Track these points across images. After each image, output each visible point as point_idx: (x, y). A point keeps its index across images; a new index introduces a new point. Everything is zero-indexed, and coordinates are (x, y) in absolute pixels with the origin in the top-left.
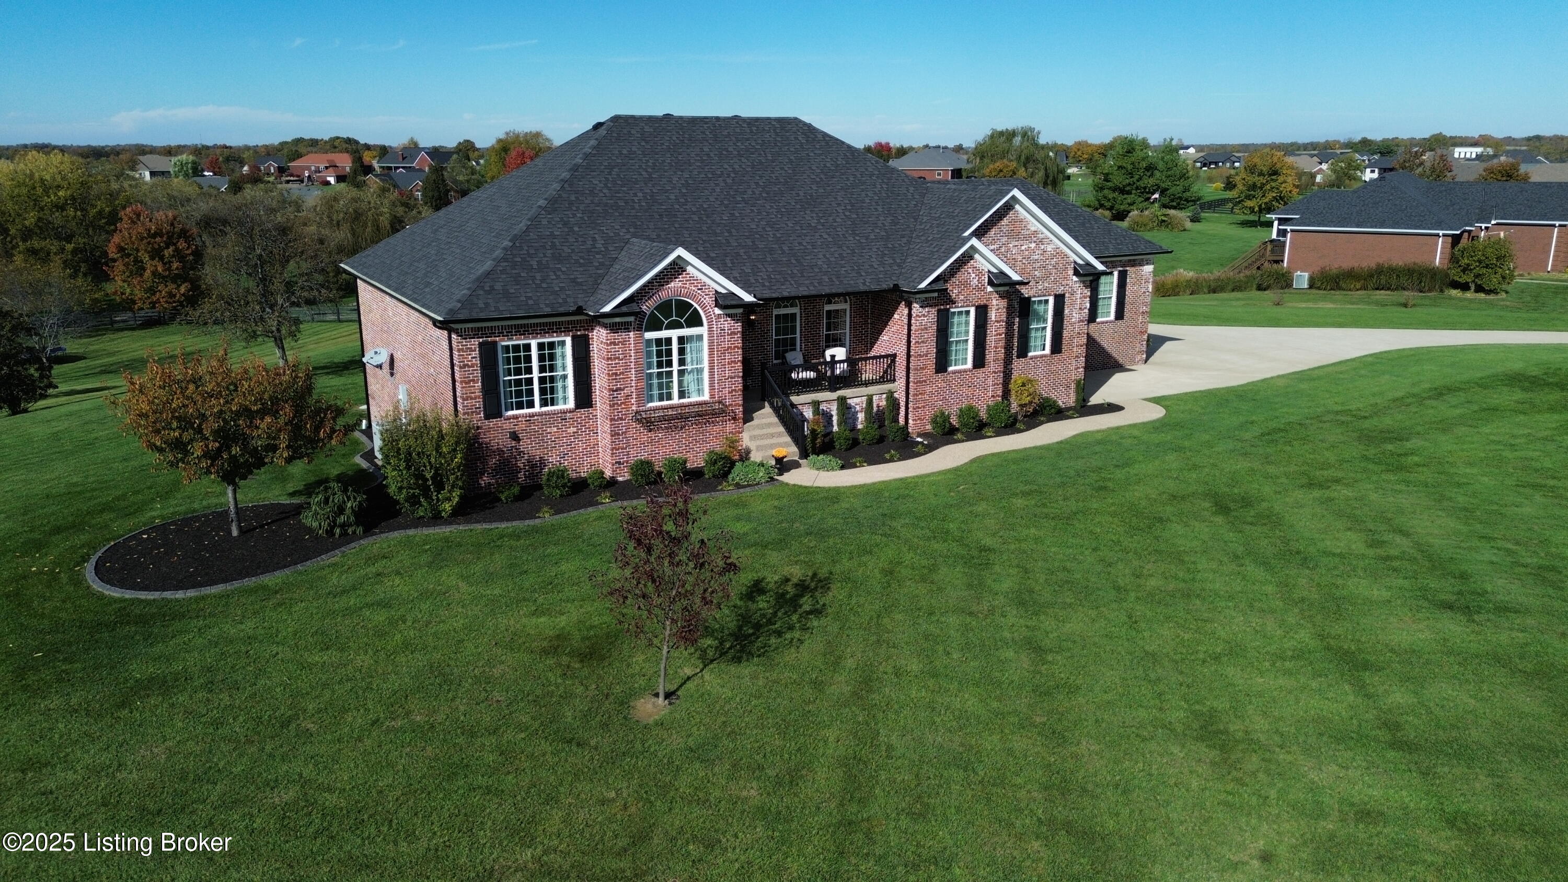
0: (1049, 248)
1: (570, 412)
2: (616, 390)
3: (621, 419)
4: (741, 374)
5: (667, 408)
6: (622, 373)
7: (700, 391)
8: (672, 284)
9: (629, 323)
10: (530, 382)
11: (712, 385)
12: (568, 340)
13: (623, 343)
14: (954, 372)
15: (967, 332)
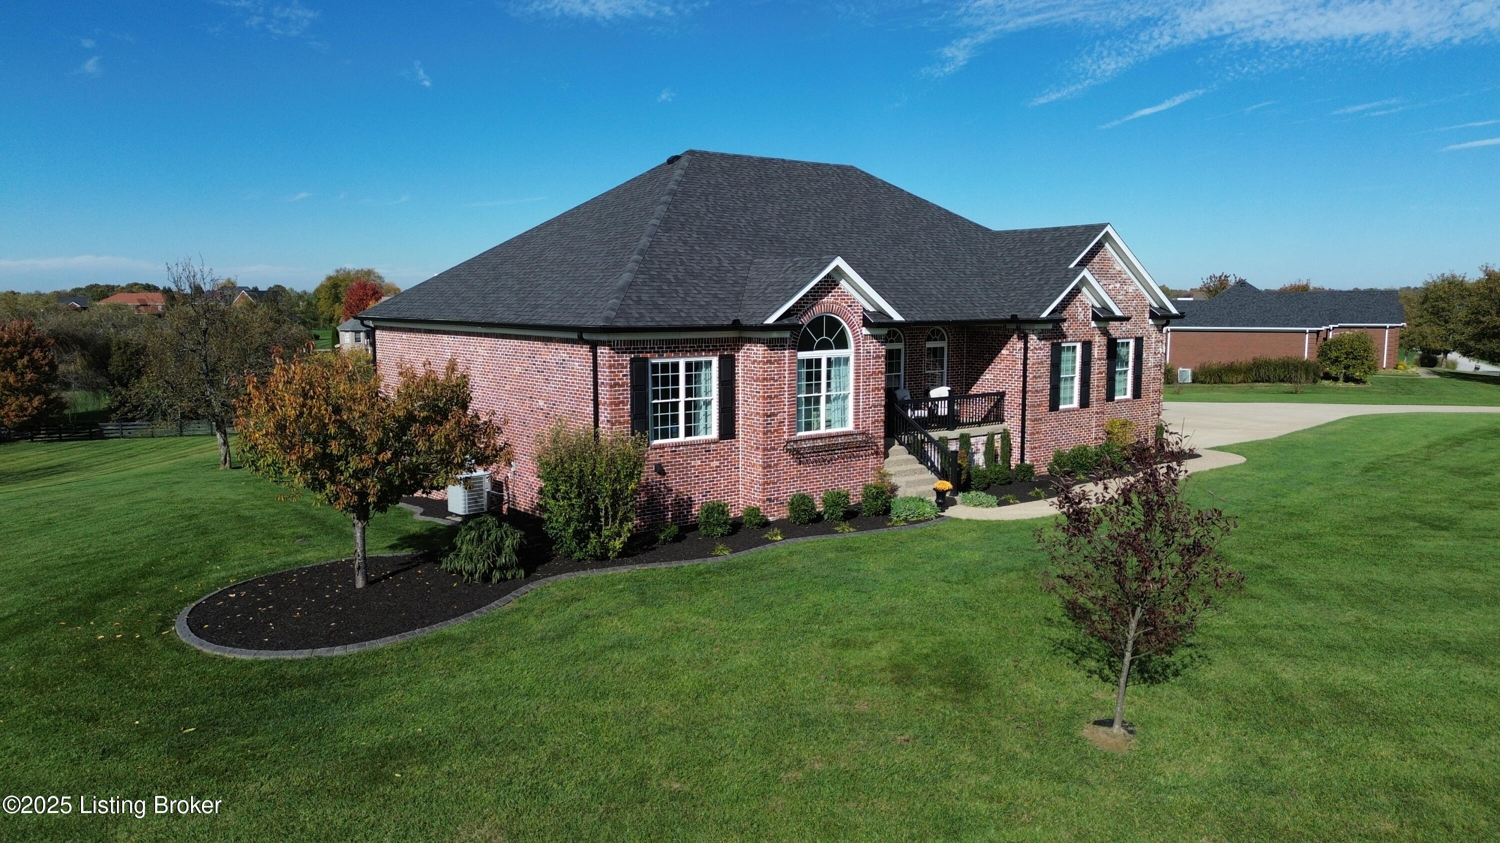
0: (1131, 289)
1: (715, 442)
2: (770, 416)
3: (774, 449)
4: (883, 403)
5: (814, 439)
6: (776, 396)
7: (843, 422)
8: (825, 300)
9: (783, 340)
10: (675, 406)
11: (856, 414)
12: (715, 361)
13: (778, 361)
14: (1065, 411)
15: (1073, 369)
